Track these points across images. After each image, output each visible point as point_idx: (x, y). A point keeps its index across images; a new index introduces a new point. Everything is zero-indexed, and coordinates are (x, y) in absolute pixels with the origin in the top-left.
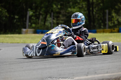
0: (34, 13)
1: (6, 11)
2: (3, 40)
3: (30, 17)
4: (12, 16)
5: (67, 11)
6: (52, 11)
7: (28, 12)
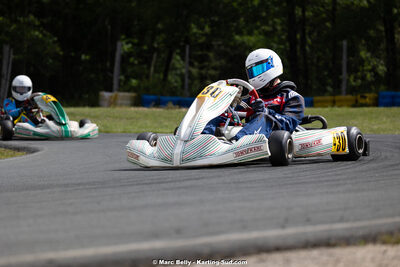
0: (133, 44)
1: (56, 39)
7: (119, 44)
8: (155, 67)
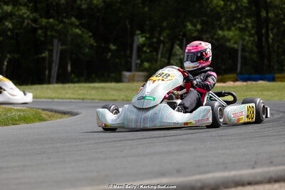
0: (146, 38)
1: (91, 34)
2: (83, 94)
3: (140, 48)
4: (103, 45)
5: (216, 37)
6: (184, 35)
7: (136, 37)
8: (162, 54)
